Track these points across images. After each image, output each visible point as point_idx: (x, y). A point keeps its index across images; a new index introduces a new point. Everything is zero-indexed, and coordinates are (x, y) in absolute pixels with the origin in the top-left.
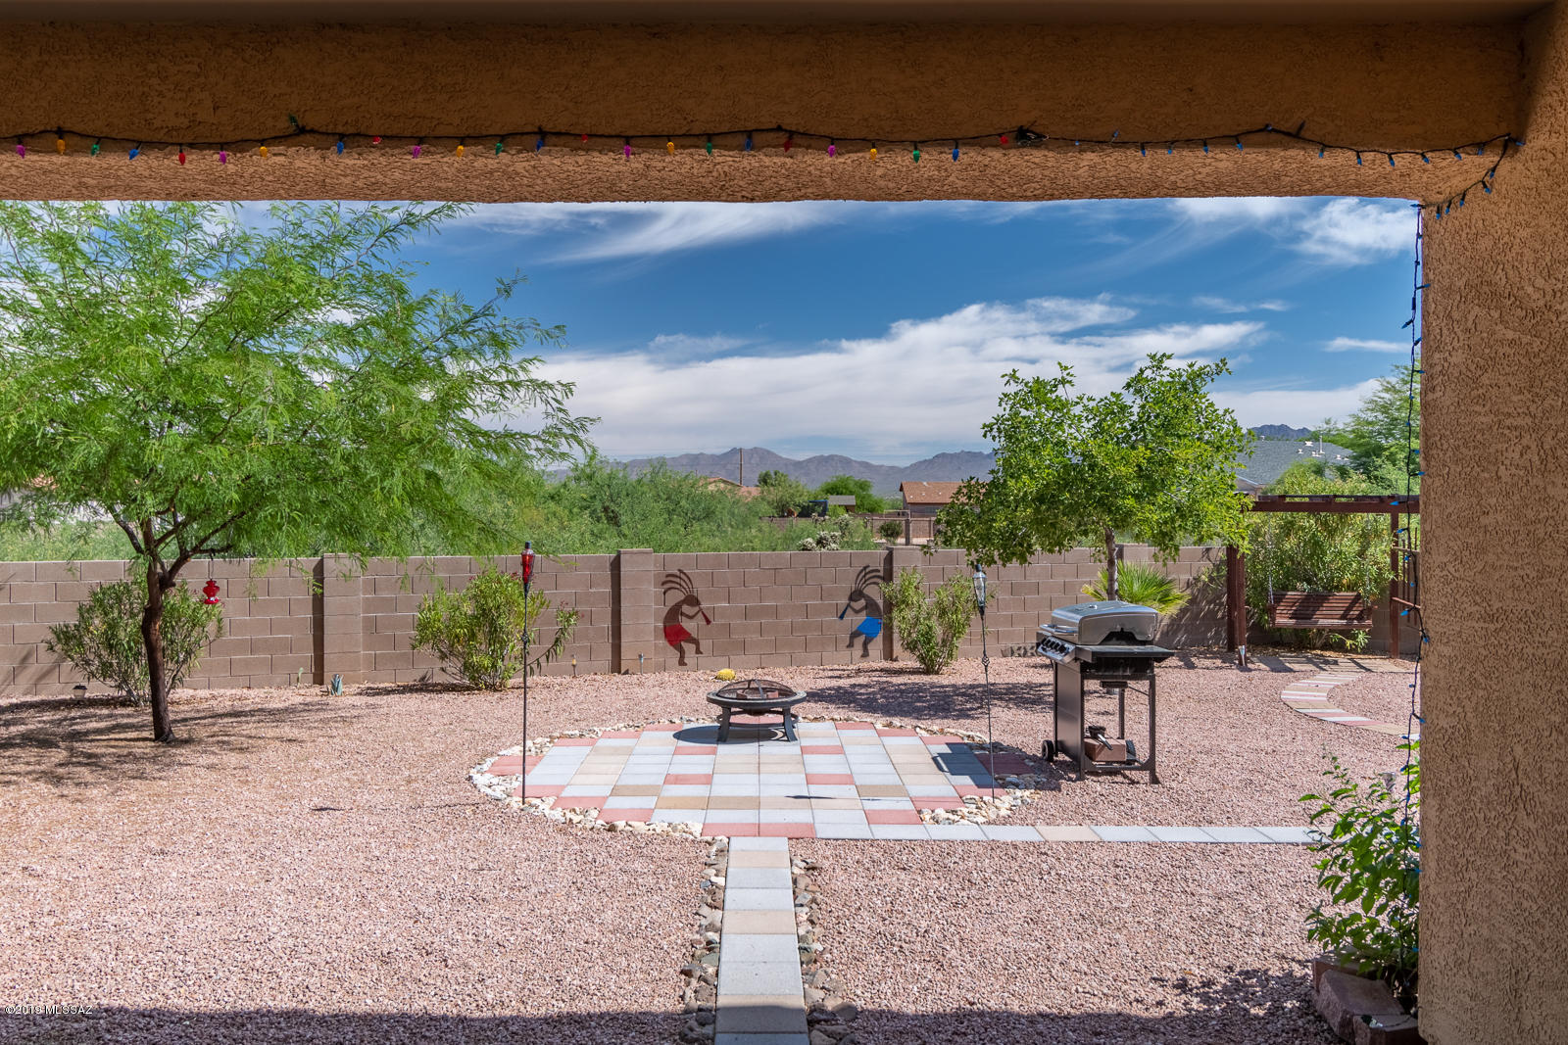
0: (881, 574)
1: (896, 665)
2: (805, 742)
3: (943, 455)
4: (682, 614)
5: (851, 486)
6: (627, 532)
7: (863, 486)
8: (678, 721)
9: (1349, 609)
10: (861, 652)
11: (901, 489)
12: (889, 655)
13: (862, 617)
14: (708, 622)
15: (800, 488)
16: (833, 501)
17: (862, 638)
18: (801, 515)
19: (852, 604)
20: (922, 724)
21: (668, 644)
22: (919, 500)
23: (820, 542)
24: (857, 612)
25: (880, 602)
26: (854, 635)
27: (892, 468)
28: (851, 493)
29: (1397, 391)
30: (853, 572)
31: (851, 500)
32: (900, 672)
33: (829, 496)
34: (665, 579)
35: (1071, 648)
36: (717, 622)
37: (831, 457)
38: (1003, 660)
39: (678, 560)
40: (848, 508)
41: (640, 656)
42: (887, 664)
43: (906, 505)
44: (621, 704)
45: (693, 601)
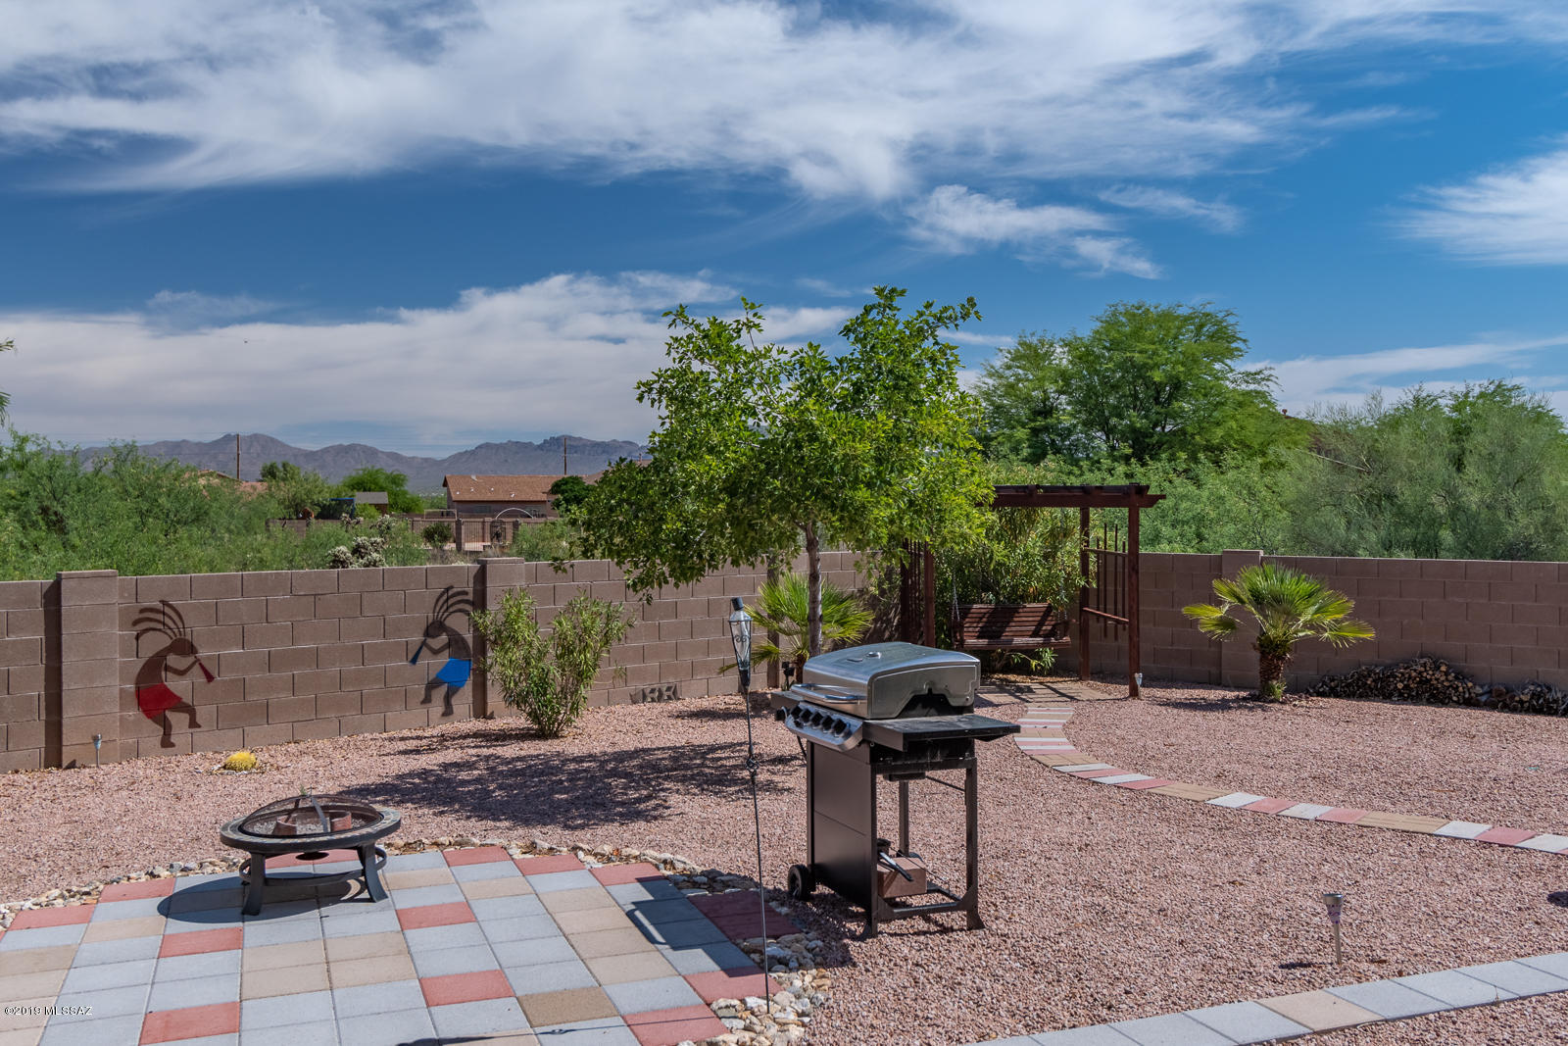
0: (470, 597)
1: (493, 725)
2: (402, 900)
3: (487, 446)
4: (167, 668)
5: (382, 480)
6: (77, 541)
7: (396, 480)
8: (165, 874)
9: (1041, 624)
10: (441, 709)
11: (445, 484)
12: (481, 711)
13: (444, 659)
14: (210, 678)
15: (319, 483)
16: (361, 498)
17: (444, 689)
18: (320, 516)
19: (430, 641)
20: (583, 837)
21: (142, 716)
22: (467, 497)
23: (357, 551)
24: (436, 652)
25: (469, 637)
26: (432, 686)
27: (426, 460)
28: (382, 489)
29: (1001, 377)
30: (430, 596)
31: (383, 498)
32: (503, 737)
33: (356, 493)
34: (138, 616)
35: (856, 724)
36: (224, 677)
37: (352, 448)
38: (634, 707)
39: (158, 584)
40: (382, 508)
41: (96, 739)
42: (479, 725)
43: (451, 502)
44: (58, 834)
45: (184, 647)
